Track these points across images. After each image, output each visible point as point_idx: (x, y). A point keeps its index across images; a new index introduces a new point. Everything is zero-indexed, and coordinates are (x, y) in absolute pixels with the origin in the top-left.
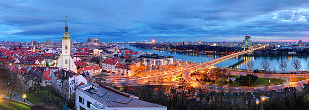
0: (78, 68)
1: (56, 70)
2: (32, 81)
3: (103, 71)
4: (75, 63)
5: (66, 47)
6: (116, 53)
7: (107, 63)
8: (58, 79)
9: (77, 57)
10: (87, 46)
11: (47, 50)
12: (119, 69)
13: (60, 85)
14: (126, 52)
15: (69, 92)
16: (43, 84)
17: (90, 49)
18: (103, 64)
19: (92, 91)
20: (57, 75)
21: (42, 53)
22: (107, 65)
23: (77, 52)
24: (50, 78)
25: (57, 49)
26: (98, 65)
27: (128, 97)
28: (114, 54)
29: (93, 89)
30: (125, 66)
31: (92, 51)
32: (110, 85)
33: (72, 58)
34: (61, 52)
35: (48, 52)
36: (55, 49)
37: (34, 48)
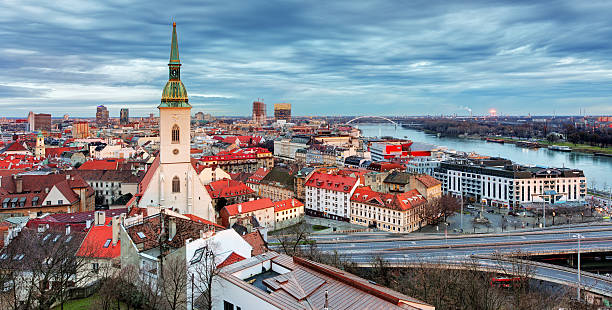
0: (220, 204)
1: (137, 219)
2: (29, 275)
3: (308, 212)
4: (208, 187)
5: (176, 136)
6: (352, 152)
7: (320, 185)
8: (144, 250)
9: (214, 167)
10: (251, 130)
11: (100, 147)
12: (363, 207)
13: (154, 271)
14: (389, 149)
15: (189, 291)
16: (83, 278)
17: (263, 140)
18: (307, 190)
19: (269, 281)
20: (142, 235)
21: (79, 158)
22: (323, 192)
23: (216, 151)
24: (113, 252)
25: (141, 141)
26: (288, 194)
27: (395, 302)
28: (346, 154)
29: (271, 273)
30: (383, 196)
31: (269, 147)
32: (334, 260)
33: (199, 171)
34: (156, 153)
35: (103, 155)
36: (129, 142)
37: (40, 142)
